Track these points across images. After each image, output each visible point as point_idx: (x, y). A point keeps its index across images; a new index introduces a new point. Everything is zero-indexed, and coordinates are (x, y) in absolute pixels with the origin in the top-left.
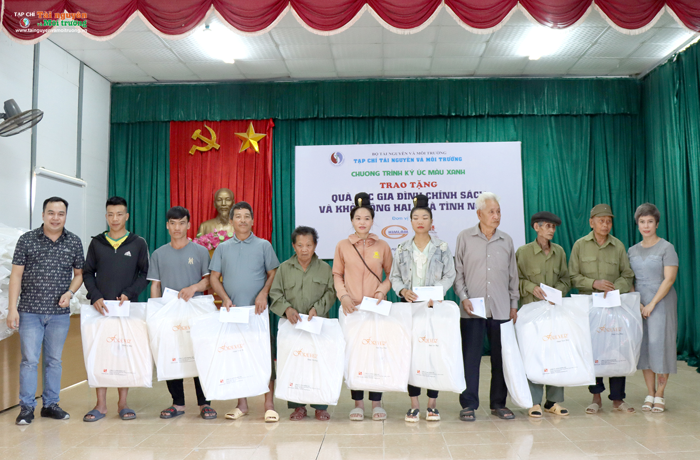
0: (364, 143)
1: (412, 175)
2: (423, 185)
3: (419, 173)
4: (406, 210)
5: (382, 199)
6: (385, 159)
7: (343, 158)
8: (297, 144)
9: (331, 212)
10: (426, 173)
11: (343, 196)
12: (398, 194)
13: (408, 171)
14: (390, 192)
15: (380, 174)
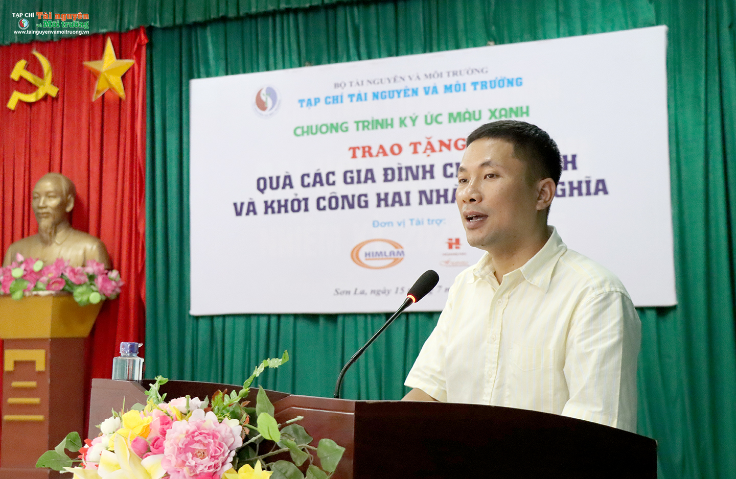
0: (318, 62)
1: (414, 125)
2: (437, 146)
3: (429, 121)
4: (401, 204)
5: (352, 182)
6: (359, 95)
7: (279, 98)
8: (196, 75)
9: (255, 213)
10: (444, 119)
11: (278, 178)
12: (386, 170)
13: (405, 118)
14: (369, 167)
15: (350, 129)
